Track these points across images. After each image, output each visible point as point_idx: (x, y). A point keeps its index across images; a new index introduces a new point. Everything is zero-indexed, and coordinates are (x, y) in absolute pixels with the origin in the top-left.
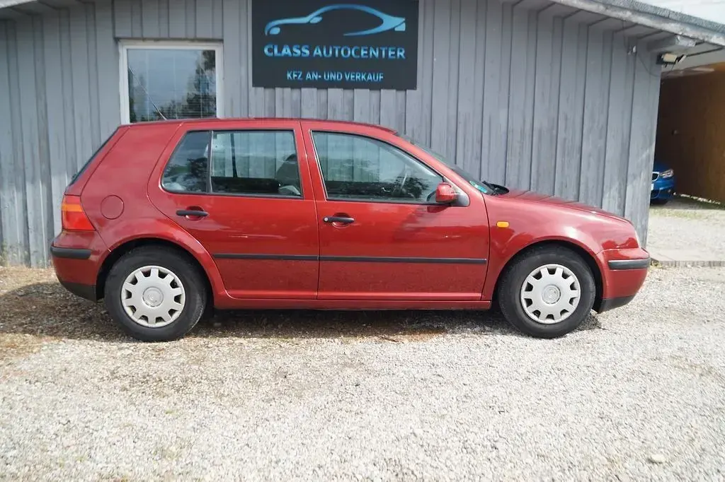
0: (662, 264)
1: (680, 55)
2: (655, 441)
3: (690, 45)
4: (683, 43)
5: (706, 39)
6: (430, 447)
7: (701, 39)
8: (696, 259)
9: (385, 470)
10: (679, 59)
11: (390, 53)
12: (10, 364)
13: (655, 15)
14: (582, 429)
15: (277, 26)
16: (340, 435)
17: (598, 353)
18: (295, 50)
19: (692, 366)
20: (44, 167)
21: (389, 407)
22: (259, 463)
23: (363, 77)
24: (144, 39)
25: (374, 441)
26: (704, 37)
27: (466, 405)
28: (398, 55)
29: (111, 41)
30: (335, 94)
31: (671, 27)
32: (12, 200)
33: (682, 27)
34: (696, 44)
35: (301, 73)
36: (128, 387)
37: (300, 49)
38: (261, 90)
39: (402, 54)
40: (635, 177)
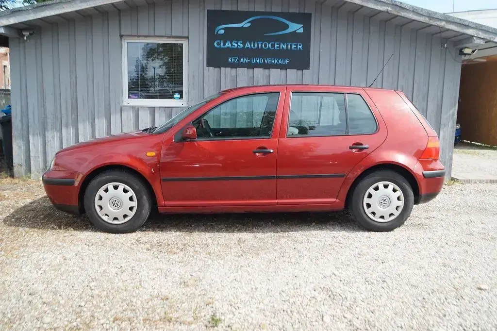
0: (461, 181)
1: (474, 49)
2: (480, 279)
3: (482, 43)
4: (477, 41)
5: (492, 39)
6: (346, 281)
7: (489, 39)
8: (482, 179)
9: (322, 294)
10: (473, 52)
11: (293, 46)
12: (72, 235)
13: (460, 24)
14: (434, 272)
15: (222, 29)
16: (289, 275)
17: (434, 231)
18: (234, 44)
19: (492, 238)
20: (74, 116)
21: (314, 261)
22: (245, 289)
23: (276, 61)
24: (138, 36)
25: (311, 278)
26: (490, 38)
27: (360, 259)
28: (298, 48)
29: (118, 37)
30: (258, 72)
31: (470, 32)
32: (53, 138)
33: (477, 32)
34: (486, 42)
35: (237, 58)
36: (150, 248)
37: (237, 43)
38: (211, 69)
39: (301, 47)
40: (445, 125)
